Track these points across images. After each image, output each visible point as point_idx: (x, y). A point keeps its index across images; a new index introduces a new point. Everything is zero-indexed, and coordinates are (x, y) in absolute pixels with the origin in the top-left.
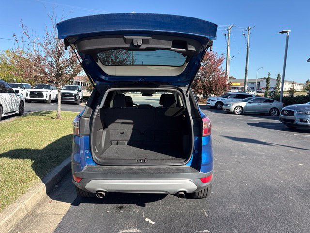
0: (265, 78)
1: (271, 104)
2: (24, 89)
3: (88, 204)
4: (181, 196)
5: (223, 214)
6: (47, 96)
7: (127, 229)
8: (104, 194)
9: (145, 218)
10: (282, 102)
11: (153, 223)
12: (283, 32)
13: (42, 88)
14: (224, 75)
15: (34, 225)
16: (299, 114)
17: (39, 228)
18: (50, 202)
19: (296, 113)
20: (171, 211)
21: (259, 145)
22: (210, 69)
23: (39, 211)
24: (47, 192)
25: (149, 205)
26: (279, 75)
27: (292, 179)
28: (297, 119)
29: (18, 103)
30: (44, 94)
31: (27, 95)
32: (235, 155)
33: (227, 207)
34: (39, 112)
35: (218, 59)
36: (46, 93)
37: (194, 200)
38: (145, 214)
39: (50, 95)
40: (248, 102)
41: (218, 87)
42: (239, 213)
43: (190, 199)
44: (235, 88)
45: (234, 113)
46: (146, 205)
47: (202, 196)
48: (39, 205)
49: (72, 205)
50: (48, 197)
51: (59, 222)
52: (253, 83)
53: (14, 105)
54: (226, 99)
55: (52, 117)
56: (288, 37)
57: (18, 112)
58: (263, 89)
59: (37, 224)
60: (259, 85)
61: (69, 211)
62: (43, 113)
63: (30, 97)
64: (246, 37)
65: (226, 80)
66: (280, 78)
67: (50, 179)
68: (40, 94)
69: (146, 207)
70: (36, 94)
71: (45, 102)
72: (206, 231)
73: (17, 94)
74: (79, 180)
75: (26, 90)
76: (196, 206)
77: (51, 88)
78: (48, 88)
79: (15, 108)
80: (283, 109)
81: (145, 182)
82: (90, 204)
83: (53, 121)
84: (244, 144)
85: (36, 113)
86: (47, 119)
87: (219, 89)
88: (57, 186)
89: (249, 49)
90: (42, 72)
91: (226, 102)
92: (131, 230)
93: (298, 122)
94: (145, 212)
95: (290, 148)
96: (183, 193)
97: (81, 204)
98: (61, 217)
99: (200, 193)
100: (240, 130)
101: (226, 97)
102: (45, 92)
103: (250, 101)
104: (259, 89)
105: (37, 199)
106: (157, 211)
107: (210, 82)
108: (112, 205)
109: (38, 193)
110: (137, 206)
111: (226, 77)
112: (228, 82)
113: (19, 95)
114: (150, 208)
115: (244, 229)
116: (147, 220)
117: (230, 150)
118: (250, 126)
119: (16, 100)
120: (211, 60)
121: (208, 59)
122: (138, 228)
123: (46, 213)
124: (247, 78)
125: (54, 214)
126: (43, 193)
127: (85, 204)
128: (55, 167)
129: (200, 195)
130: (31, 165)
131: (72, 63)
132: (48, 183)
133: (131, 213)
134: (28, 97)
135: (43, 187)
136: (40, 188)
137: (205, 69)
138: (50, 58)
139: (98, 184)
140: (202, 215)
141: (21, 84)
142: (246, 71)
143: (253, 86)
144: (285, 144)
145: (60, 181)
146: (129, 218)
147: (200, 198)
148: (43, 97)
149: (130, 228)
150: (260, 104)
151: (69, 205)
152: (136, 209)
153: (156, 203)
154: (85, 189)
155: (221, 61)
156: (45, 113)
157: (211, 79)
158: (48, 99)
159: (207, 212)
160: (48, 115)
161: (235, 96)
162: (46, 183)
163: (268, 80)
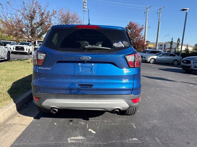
0: (169, 42)
1: (174, 57)
2: (12, 45)
3: (47, 118)
4: (116, 112)
5: (147, 127)
6: (27, 50)
7: (74, 137)
8: (57, 110)
9: (89, 129)
10: (181, 56)
11: (95, 132)
12: (184, 10)
13: (23, 45)
14: (144, 39)
15: (3, 133)
16: (194, 62)
17: (7, 135)
18: (19, 116)
19: (192, 61)
20: (109, 124)
21: (168, 81)
22: (135, 34)
23: (9, 123)
24: (17, 109)
25: (91, 120)
26: (179, 40)
27: (194, 103)
28: (192, 66)
29: (6, 52)
30: (25, 48)
31: (14, 49)
32: (152, 87)
33: (150, 122)
34: (20, 59)
35: (140, 28)
36: (27, 47)
37: (125, 116)
38: (88, 126)
39: (29, 49)
40: (159, 55)
41: (139, 46)
42: (159, 126)
43: (122, 116)
44: (149, 48)
45: (149, 63)
46: (89, 119)
47: (131, 114)
48: (10, 118)
49: (35, 118)
50: (18, 112)
51: (23, 131)
52: (161, 45)
53: (3, 54)
54: (144, 54)
55: (28, 62)
56: (187, 13)
57: (6, 58)
58: (167, 49)
59: (6, 132)
60: (165, 46)
61: (32, 123)
62: (23, 60)
63: (16, 50)
64: (159, 14)
65: (144, 42)
66: (180, 41)
67: (20, 100)
68: (22, 49)
69: (90, 120)
70: (19, 49)
71: (25, 54)
72: (135, 139)
73: (5, 46)
74: (37, 100)
75: (13, 46)
76: (126, 121)
77: (30, 44)
78: (28, 44)
79: (4, 56)
80: (183, 59)
81: (89, 102)
82: (48, 118)
83: (29, 64)
84: (158, 81)
85: (18, 60)
86: (24, 63)
87: (140, 47)
88: (25, 105)
89: (160, 22)
90: (21, 30)
91: (144, 55)
92: (78, 138)
93: (193, 68)
94: (88, 124)
95: (189, 84)
96: (118, 110)
97: (41, 118)
98: (25, 127)
99: (130, 111)
100: (155, 73)
101: (145, 53)
102: (25, 47)
103: (160, 55)
104: (165, 49)
105: (9, 114)
106: (98, 123)
107: (134, 43)
108: (64, 119)
109: (10, 110)
110: (83, 120)
111: (145, 40)
112: (145, 44)
113: (7, 47)
114: (92, 122)
115: (164, 138)
116: (90, 130)
117: (148, 84)
118: (161, 71)
119: (4, 51)
120: (135, 28)
121: (133, 28)
122: (83, 136)
123: (14, 124)
124: (158, 42)
125: (20, 125)
126: (14, 109)
127: (44, 118)
128: (25, 92)
129: (129, 113)
130: (7, 90)
131: (41, 24)
132: (19, 103)
133: (78, 125)
134: (15, 50)
135: (14, 105)
136: (12, 106)
137: (131, 35)
138: (26, 21)
139: (52, 103)
140: (131, 127)
141: (9, 41)
142: (158, 36)
143: (161, 47)
144: (185, 82)
145: (28, 102)
146: (76, 128)
147: (129, 115)
148: (24, 50)
149: (76, 136)
150: (166, 57)
151: (32, 118)
152: (82, 122)
153: (97, 118)
154: (42, 106)
155: (141, 29)
156: (24, 60)
157: (135, 41)
158: (27, 52)
159: (135, 125)
160: (26, 60)
161: (151, 52)
162: (17, 102)
163: (171, 43)
